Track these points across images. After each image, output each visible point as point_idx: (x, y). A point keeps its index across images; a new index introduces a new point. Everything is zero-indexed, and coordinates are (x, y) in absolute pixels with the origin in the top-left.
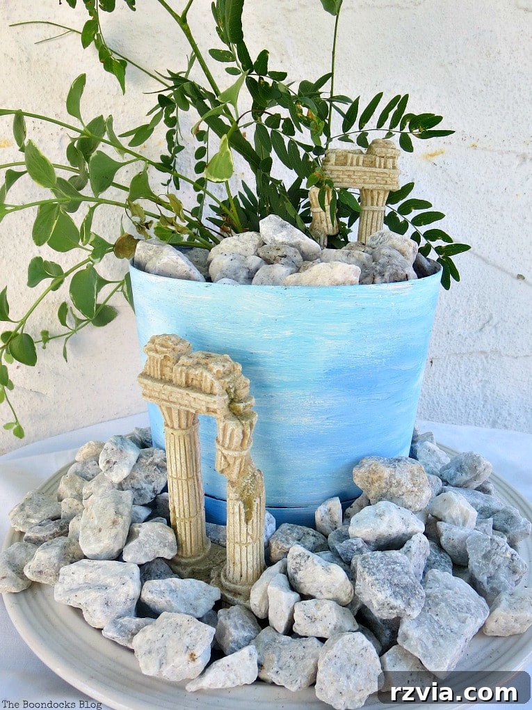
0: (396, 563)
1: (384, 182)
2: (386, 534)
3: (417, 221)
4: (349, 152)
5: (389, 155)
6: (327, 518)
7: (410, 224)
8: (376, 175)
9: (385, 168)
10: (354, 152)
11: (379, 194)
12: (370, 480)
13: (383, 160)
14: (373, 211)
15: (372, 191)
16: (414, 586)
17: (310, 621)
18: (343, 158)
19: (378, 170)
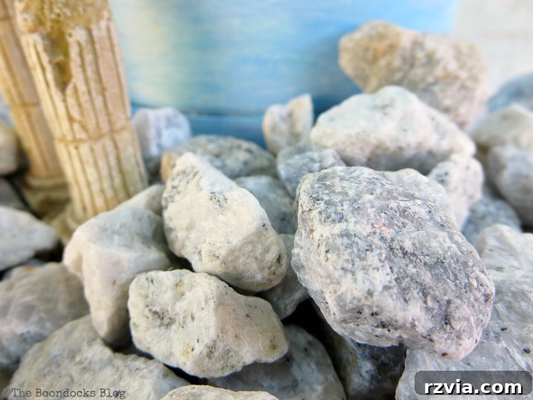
0: (412, 197)
2: (392, 146)
6: (284, 127)
12: (370, 55)
16: (465, 264)
17: (158, 322)
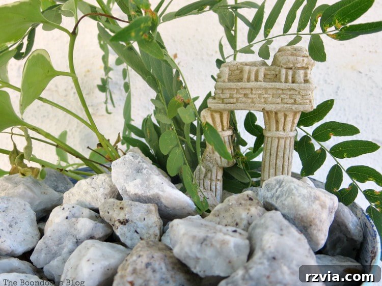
1: (293, 101)
3: (337, 151)
4: (246, 65)
5: (299, 65)
7: (328, 155)
8: (280, 92)
9: (293, 82)
10: (254, 64)
11: (285, 116)
13: (290, 73)
14: (279, 138)
15: (276, 113)
18: (238, 72)
19: (283, 85)
